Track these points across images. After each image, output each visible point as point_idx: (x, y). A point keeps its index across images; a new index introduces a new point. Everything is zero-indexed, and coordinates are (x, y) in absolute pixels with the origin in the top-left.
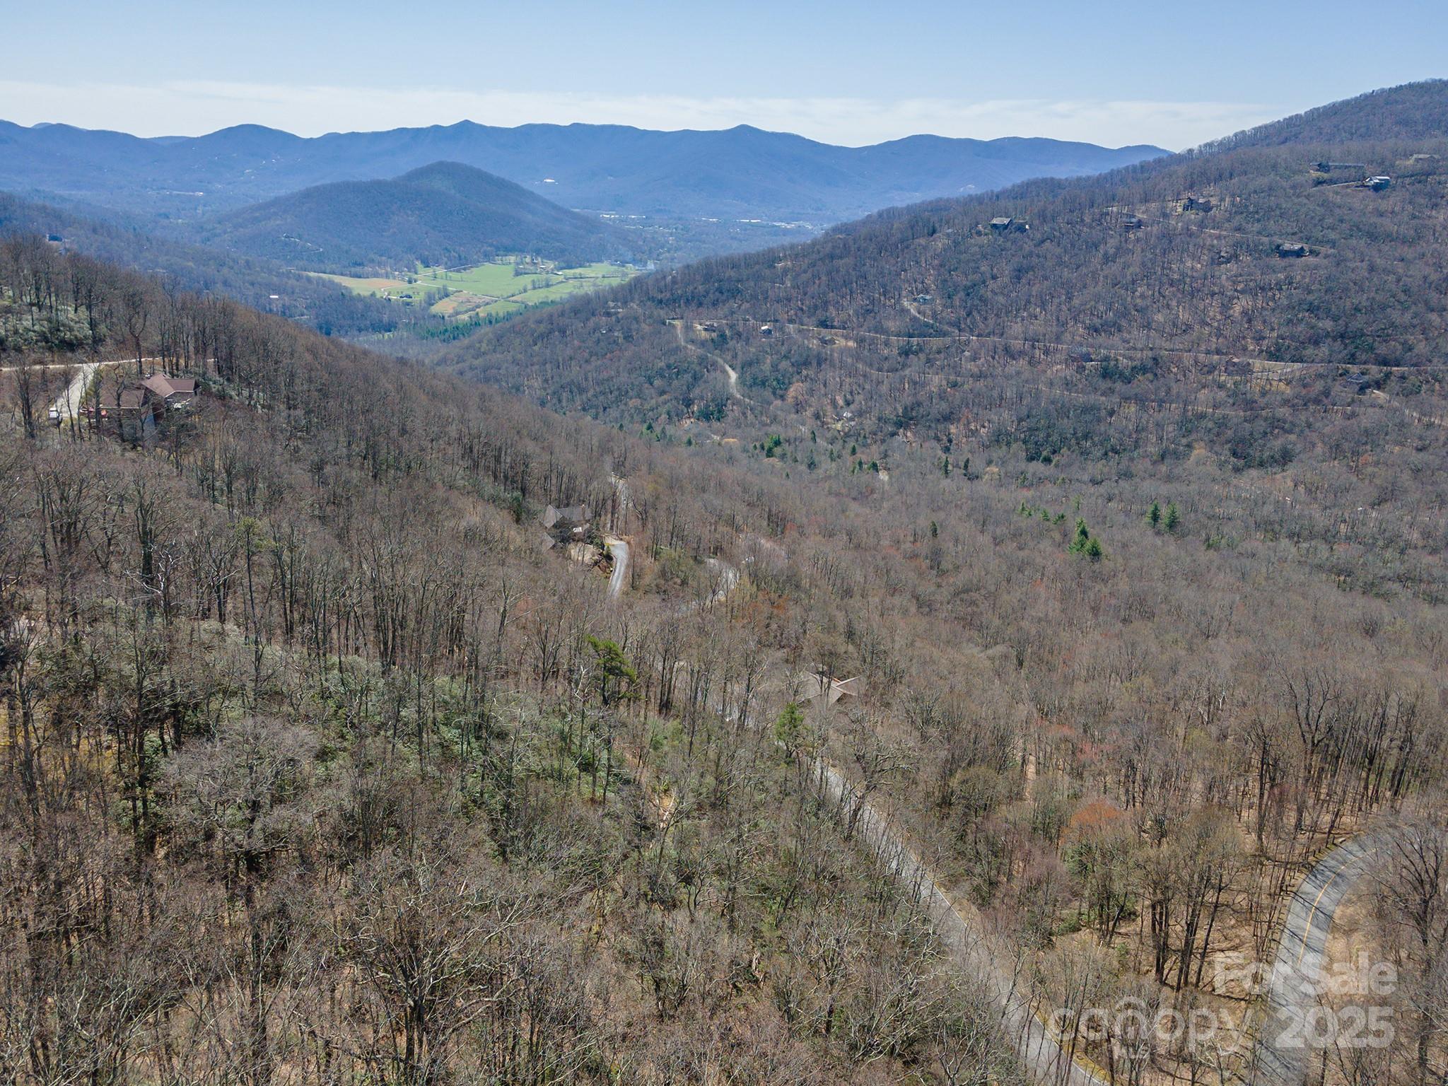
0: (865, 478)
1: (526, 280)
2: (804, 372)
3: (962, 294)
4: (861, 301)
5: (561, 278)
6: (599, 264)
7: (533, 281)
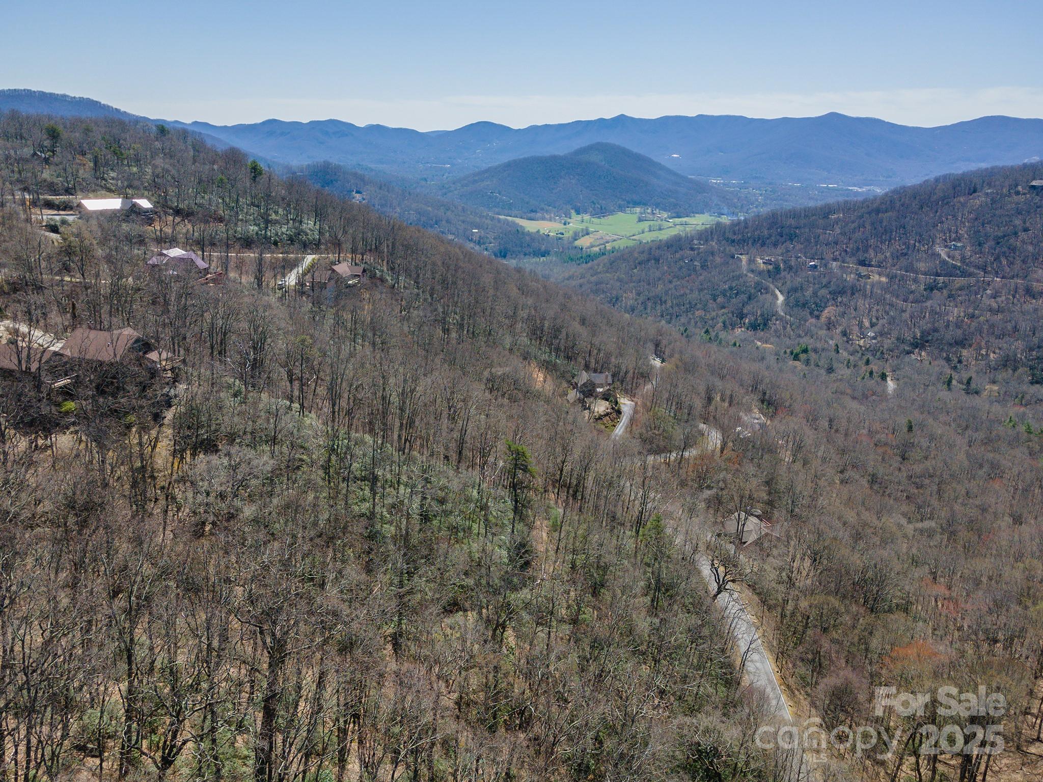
0: (871, 383)
1: (645, 225)
2: (839, 299)
3: (991, 243)
4: (897, 246)
5: (671, 225)
6: (701, 215)
7: (650, 226)
